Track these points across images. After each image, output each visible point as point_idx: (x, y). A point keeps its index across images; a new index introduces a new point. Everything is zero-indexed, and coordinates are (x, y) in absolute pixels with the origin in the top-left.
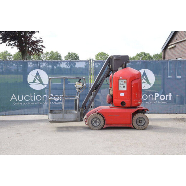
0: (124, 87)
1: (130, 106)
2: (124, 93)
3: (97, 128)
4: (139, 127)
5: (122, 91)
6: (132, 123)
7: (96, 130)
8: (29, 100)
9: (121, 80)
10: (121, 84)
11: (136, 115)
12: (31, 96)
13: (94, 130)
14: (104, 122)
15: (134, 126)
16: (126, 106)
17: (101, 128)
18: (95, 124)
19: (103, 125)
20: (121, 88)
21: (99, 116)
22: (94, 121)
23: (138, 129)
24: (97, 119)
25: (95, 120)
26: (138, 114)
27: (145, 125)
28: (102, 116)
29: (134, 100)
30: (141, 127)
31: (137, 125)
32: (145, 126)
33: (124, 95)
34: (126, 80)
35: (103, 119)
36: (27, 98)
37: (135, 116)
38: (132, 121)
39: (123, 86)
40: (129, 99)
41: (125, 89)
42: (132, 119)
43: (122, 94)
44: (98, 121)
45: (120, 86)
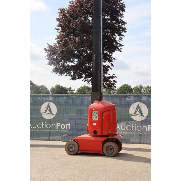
0: (96, 118)
1: (101, 135)
2: (96, 123)
4: (108, 155)
5: (95, 122)
6: (103, 150)
8: (41, 127)
9: (95, 112)
10: (94, 115)
11: (106, 143)
12: (43, 124)
14: (79, 148)
15: (104, 153)
16: (98, 134)
17: (76, 153)
18: (71, 150)
19: (77, 150)
20: (94, 118)
21: (75, 143)
22: (70, 147)
23: (108, 156)
24: (73, 146)
25: (72, 145)
26: (108, 142)
27: (113, 152)
28: (77, 142)
29: (104, 130)
30: (111, 155)
31: (107, 153)
32: (113, 154)
33: (95, 125)
34: (98, 112)
35: (77, 145)
36: (40, 126)
37: (105, 145)
38: (103, 148)
39: (95, 116)
40: (99, 129)
41: (97, 119)
42: (103, 146)
43: (95, 124)
44: (74, 147)
45: (93, 116)
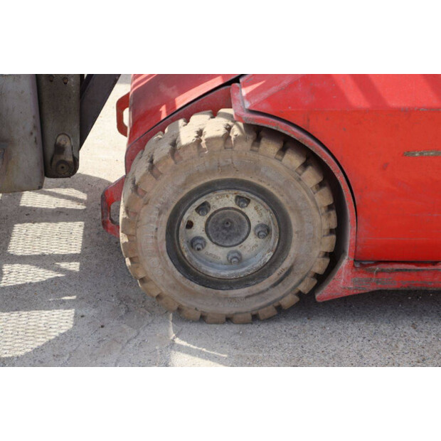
3: (241, 300)
7: (229, 320)
13: (203, 319)
